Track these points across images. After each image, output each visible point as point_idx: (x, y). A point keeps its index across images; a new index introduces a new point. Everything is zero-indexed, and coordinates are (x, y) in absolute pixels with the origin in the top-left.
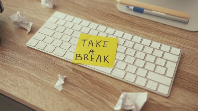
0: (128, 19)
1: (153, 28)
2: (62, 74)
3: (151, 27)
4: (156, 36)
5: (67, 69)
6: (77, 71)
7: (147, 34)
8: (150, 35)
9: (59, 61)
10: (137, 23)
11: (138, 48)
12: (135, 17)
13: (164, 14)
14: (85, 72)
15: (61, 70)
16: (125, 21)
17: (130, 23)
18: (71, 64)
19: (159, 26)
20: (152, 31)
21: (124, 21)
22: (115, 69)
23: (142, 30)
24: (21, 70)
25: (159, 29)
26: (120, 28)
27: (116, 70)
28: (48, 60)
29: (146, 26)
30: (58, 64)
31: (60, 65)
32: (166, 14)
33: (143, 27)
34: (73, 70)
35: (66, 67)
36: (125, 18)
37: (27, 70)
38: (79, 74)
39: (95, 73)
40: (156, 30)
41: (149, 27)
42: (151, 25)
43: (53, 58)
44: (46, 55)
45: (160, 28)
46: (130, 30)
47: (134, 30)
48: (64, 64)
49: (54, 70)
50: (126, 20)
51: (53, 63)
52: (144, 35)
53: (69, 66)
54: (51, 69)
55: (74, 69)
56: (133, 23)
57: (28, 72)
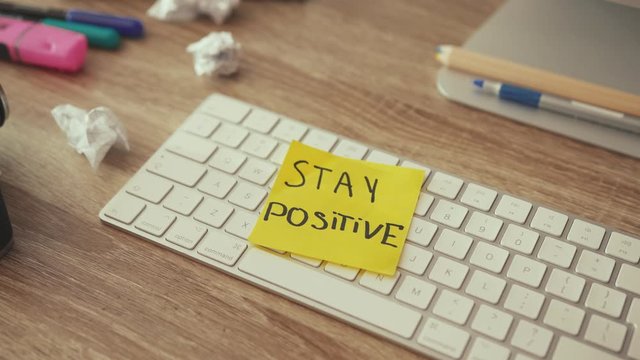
0: (481, 129)
1: (575, 168)
2: (228, 331)
3: (568, 163)
4: (587, 199)
5: (247, 312)
6: (286, 323)
7: (551, 188)
8: (565, 192)
9: (220, 282)
10: (515, 146)
11: (519, 242)
12: (508, 124)
13: (619, 116)
14: (316, 328)
15: (225, 317)
16: (470, 137)
17: (489, 145)
18: (261, 293)
19: (598, 160)
20: (572, 179)
21: (465, 135)
22: (430, 320)
23: (531, 174)
24: (76, 311)
25: (597, 172)
26: (450, 162)
27: (433, 326)
28: (179, 277)
29: (550, 160)
30: (214, 293)
31: (221, 296)
32: (627, 114)
33: (537, 161)
34: (271, 319)
35: (246, 306)
36: (469, 126)
37: (98, 312)
38: (295, 333)
39: (351, 331)
40: (585, 175)
41: (560, 163)
42: (567, 154)
43: (196, 270)
44: (171, 258)
45: (602, 168)
46: (487, 172)
47: (504, 172)
48: (237, 292)
49: (199, 314)
50: (471, 132)
51: (198, 290)
52: (541, 191)
53: (253, 303)
54: (187, 312)
55: (273, 315)
56: (500, 145)
57: (105, 321)
